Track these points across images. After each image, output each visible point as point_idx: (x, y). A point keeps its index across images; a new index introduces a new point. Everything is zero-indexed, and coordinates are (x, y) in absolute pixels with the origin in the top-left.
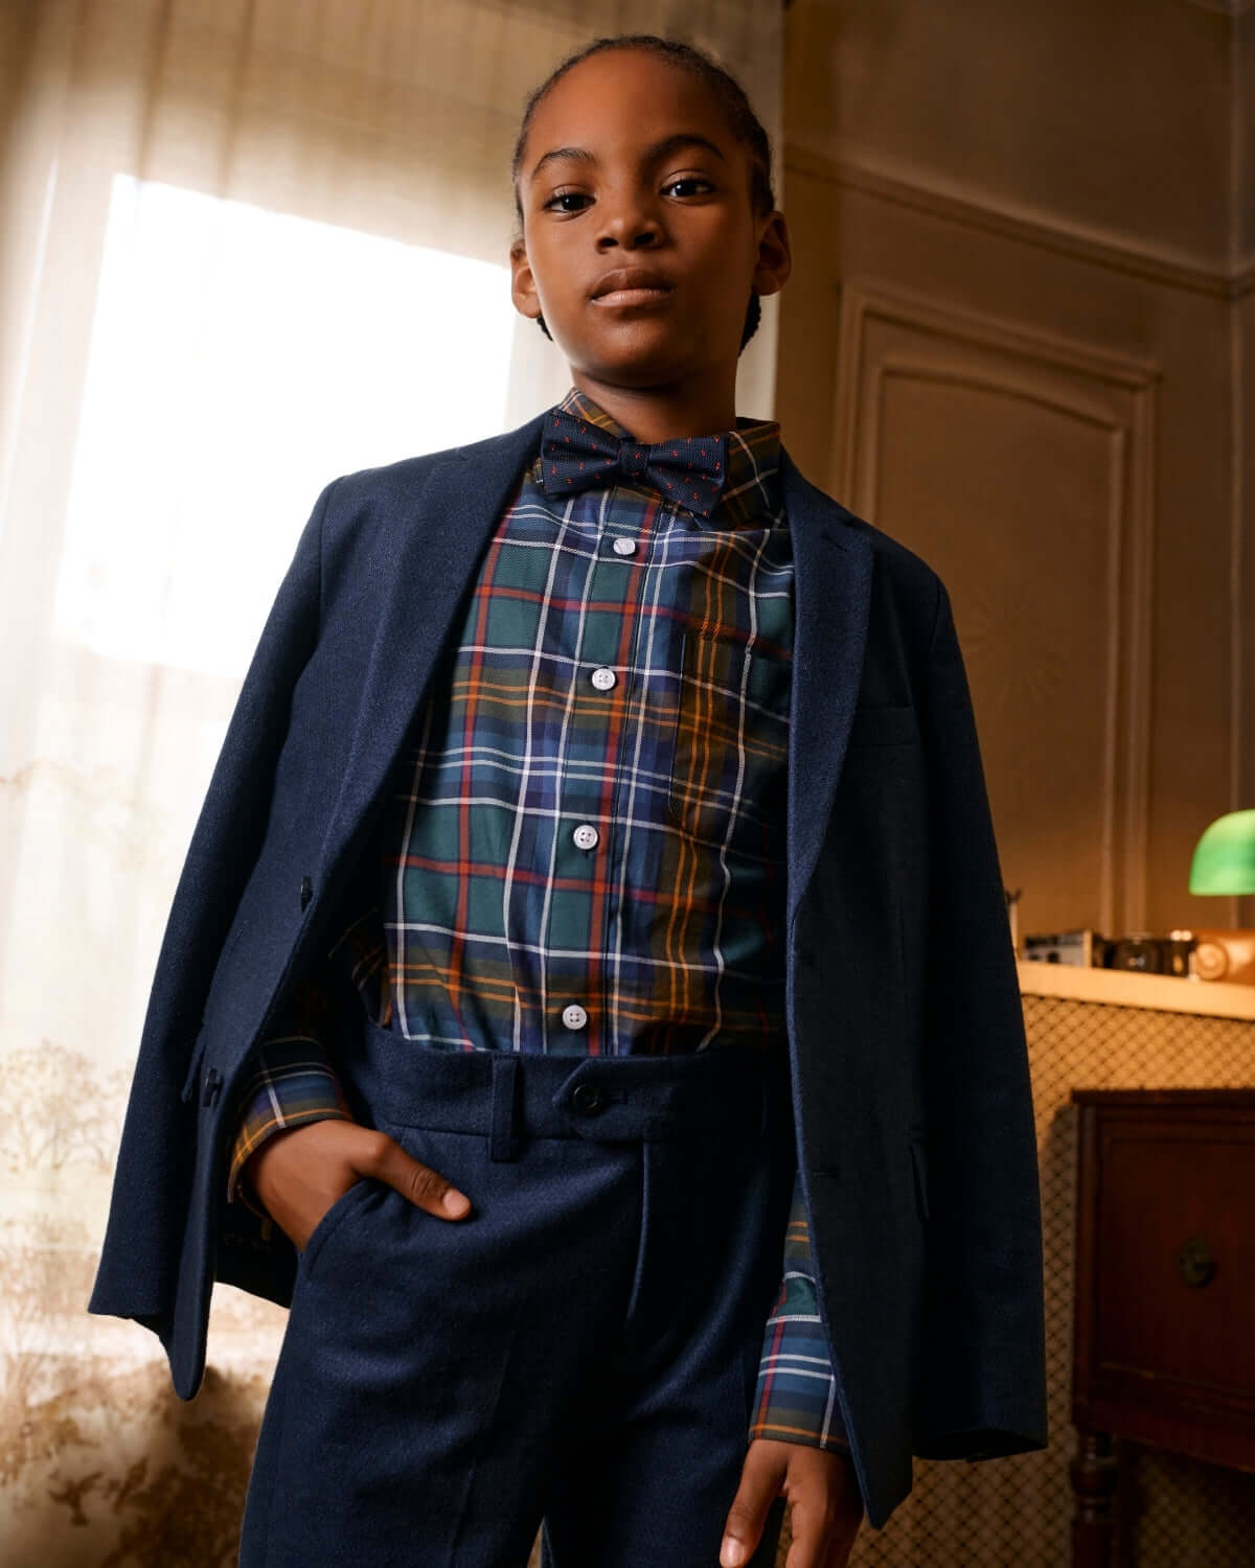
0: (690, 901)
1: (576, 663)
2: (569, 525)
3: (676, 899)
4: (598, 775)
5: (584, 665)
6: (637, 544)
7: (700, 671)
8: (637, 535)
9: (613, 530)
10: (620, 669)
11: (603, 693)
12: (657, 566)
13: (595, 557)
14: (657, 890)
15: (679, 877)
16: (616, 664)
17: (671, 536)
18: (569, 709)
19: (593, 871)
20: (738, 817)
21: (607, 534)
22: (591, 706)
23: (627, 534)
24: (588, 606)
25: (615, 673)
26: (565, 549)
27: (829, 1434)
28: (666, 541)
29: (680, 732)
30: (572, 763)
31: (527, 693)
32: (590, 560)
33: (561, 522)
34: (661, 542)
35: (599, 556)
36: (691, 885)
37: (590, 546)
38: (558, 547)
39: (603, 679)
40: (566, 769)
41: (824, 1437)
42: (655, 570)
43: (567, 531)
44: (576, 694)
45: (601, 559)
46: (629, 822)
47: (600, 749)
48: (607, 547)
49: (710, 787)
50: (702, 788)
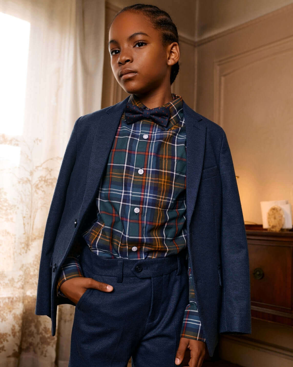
0: (160, 224)
1: (134, 167)
2: (133, 131)
3: (157, 223)
4: (140, 195)
5: (136, 168)
6: (148, 136)
7: (163, 168)
8: (149, 133)
9: (143, 132)
10: (145, 169)
11: (141, 175)
12: (153, 141)
13: (139, 140)
14: (152, 222)
15: (158, 219)
16: (144, 168)
17: (157, 133)
18: (133, 179)
19: (139, 218)
20: (171, 203)
21: (142, 134)
22: (138, 179)
23: (146, 133)
24: (137, 153)
25: (143, 170)
26: (132, 138)
27: (199, 337)
28: (155, 134)
29: (159, 184)
30: (134, 192)
31: (123, 175)
32: (137, 140)
33: (131, 131)
34: (154, 135)
35: (140, 139)
36: (160, 220)
37: (137, 137)
38: (130, 137)
39: (141, 172)
40: (132, 194)
41: (198, 338)
42: (153, 142)
43: (132, 133)
44: (134, 175)
45: (140, 140)
46: (147, 207)
47: (140, 189)
48: (141, 137)
49: (165, 197)
50: (164, 197)
